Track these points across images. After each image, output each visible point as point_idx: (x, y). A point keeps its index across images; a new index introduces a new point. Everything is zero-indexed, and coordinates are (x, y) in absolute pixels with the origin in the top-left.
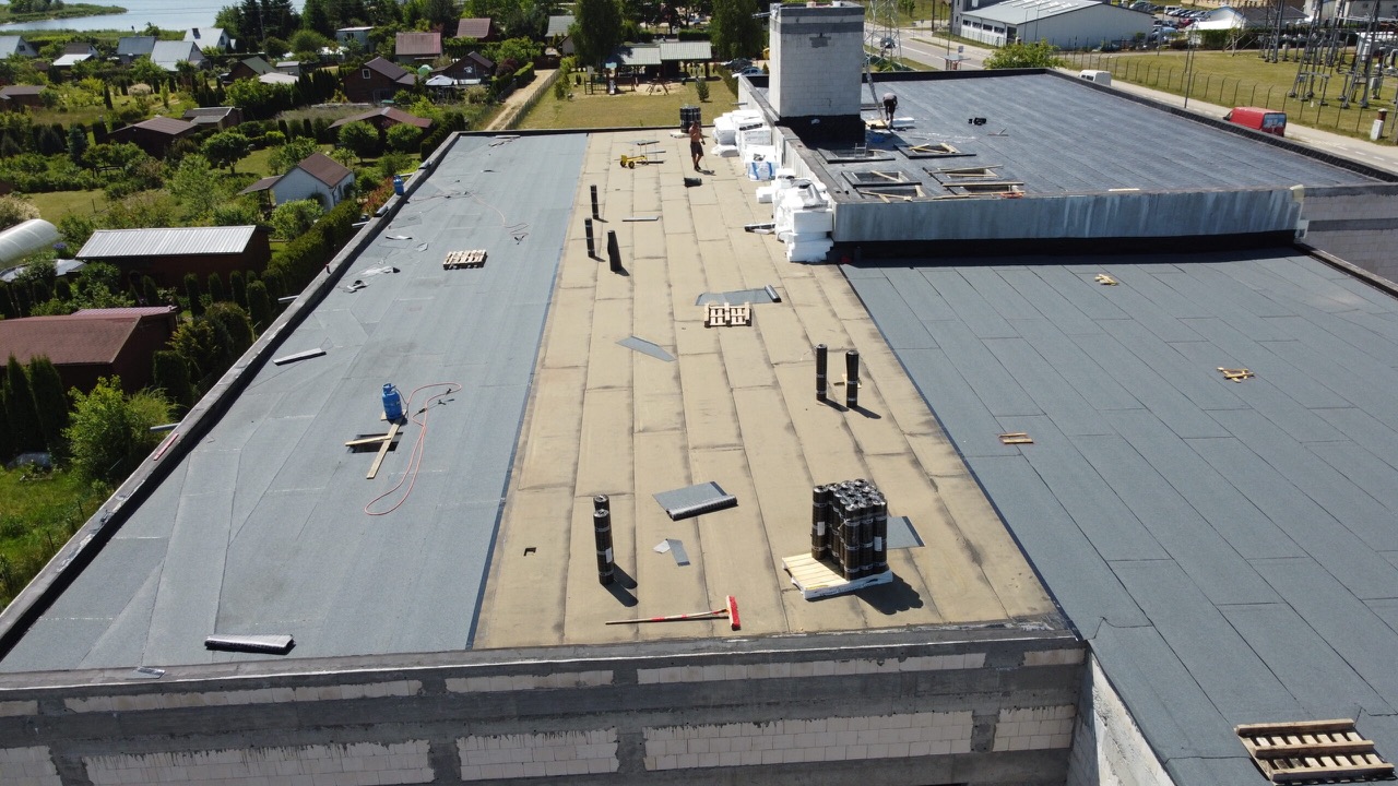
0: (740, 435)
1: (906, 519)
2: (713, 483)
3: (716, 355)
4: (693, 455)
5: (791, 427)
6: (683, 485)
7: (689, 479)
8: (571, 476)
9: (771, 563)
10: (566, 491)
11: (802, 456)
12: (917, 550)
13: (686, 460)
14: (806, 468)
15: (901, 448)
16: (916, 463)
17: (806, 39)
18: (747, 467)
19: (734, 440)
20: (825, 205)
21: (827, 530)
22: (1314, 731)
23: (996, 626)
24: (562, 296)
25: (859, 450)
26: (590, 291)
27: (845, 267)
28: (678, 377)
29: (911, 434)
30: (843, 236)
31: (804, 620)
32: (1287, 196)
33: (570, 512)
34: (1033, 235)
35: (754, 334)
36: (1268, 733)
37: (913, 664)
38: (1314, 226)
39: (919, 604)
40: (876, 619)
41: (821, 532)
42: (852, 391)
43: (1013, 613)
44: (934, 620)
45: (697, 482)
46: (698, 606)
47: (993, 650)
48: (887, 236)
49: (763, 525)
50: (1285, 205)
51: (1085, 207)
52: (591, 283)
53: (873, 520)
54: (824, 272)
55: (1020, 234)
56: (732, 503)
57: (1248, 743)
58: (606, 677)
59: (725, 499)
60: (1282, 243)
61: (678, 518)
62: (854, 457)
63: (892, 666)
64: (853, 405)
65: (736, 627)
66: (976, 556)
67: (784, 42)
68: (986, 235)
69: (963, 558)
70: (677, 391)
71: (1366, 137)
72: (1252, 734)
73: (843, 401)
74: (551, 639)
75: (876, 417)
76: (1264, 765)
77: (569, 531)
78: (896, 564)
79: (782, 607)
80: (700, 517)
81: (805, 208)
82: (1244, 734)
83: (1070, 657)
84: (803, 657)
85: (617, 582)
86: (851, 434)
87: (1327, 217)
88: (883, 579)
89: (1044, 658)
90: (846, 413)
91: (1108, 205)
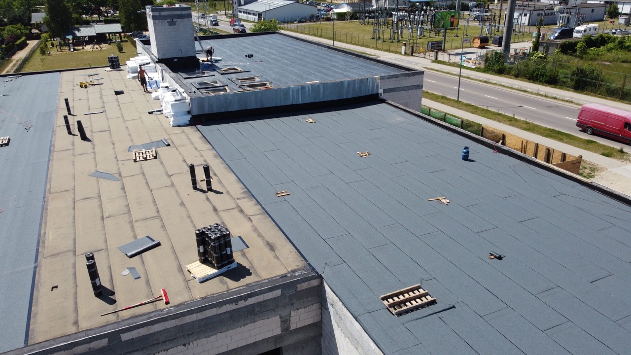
0: (158, 212)
1: (240, 237)
2: (148, 237)
3: (141, 175)
4: (135, 225)
5: (182, 204)
6: (133, 240)
7: (135, 237)
8: (72, 246)
9: (180, 269)
10: (71, 254)
11: (189, 217)
12: (246, 250)
13: (133, 228)
14: (192, 222)
15: (234, 206)
16: (241, 211)
17: (166, 22)
18: (163, 226)
19: (156, 214)
20: (185, 99)
21: (205, 249)
22: (407, 292)
23: (284, 276)
24: (55, 155)
25: (215, 210)
26: (71, 152)
27: (199, 126)
28: (123, 188)
29: (238, 199)
30: (195, 112)
31: (199, 292)
32: (374, 80)
33: (75, 264)
34: (278, 105)
35: (159, 162)
36: (391, 297)
37: (251, 301)
38: (385, 91)
39: (250, 274)
40: (232, 284)
41: (202, 250)
42: (209, 183)
43: (290, 269)
44: (257, 279)
45: (139, 237)
46: (147, 297)
47: (283, 287)
48: (216, 111)
49: (174, 252)
50: (373, 84)
51: (298, 91)
52: (71, 147)
53: (224, 241)
54: (189, 130)
55: (274, 105)
56: (158, 244)
57: (385, 302)
58: (105, 342)
59: (154, 243)
60: (373, 99)
61: (132, 256)
62: (213, 213)
63: (242, 304)
64: (210, 189)
65: (167, 303)
66: (272, 248)
67: (155, 24)
68: (259, 107)
69: (266, 250)
70: (124, 195)
71: (400, 53)
72: (386, 298)
73: (205, 188)
74: (73, 330)
75: (221, 193)
76: (392, 309)
77: (75, 274)
78: (238, 258)
79: (188, 288)
80: (143, 254)
81: (176, 101)
82: (383, 299)
83: (315, 283)
84: (201, 310)
85: (104, 294)
86: (211, 203)
87: (389, 87)
88: (233, 266)
89: (305, 286)
90: (207, 194)
91: (307, 89)
